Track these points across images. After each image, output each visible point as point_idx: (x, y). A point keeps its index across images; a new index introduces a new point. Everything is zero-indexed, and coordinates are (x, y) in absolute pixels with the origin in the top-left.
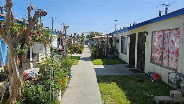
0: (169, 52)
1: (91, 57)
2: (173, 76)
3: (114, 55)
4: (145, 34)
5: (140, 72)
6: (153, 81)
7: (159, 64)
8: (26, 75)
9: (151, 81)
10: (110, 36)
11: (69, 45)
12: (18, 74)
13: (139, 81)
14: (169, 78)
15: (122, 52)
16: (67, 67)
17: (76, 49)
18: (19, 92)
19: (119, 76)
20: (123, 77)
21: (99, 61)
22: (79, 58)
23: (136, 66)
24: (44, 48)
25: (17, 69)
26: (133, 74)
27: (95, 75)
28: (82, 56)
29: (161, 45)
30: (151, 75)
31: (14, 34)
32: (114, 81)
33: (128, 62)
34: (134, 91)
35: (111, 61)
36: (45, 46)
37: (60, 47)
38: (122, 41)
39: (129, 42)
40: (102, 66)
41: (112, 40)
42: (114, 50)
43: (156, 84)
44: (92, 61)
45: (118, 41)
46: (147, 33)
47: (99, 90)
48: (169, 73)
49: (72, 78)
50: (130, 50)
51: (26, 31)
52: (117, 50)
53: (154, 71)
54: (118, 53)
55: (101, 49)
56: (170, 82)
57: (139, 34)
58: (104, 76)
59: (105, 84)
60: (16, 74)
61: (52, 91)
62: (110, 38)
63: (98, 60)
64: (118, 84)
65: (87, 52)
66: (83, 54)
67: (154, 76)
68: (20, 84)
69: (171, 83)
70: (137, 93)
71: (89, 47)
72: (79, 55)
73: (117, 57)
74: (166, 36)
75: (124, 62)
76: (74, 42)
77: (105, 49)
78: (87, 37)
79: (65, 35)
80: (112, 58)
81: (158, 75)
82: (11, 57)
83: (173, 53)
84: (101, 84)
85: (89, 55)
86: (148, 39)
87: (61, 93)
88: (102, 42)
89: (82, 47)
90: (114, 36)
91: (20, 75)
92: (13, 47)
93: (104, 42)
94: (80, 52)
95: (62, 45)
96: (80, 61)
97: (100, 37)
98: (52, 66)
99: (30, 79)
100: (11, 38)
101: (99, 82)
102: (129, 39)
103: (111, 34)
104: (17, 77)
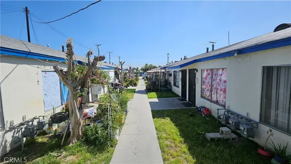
0: (217, 89)
1: (146, 90)
2: (222, 112)
3: (168, 88)
4: (195, 71)
5: (191, 105)
6: (203, 115)
7: (208, 100)
8: (86, 115)
9: (202, 115)
10: (163, 71)
11: (125, 78)
12: (78, 115)
13: (191, 116)
14: (218, 114)
15: (175, 85)
16: (123, 104)
17: (131, 82)
18: (79, 132)
19: (173, 110)
20: (176, 111)
21: (154, 94)
22: (134, 91)
23: (187, 99)
24: (102, 90)
25: (77, 110)
26: (186, 108)
27: (150, 109)
28: (137, 88)
29: (210, 82)
30: (202, 110)
31: (75, 79)
32: (167, 116)
33: (180, 95)
34: (187, 127)
35: (165, 94)
36: (104, 87)
37: (117, 81)
38: (174, 74)
39: (180, 77)
40: (156, 100)
41: (165, 74)
42: (167, 83)
43: (207, 118)
44: (147, 94)
45: (170, 75)
46: (197, 70)
47: (154, 126)
48: (218, 110)
49: (128, 113)
50: (182, 85)
51: (86, 74)
52: (170, 83)
53: (204, 106)
54: (171, 86)
55: (155, 82)
56: (219, 117)
57: (189, 70)
58: (159, 111)
59: (159, 119)
60: (77, 115)
61: (110, 129)
62: (163, 72)
63: (152, 93)
64: (171, 120)
65: (142, 85)
66: (138, 86)
67: (204, 111)
68: (79, 124)
69: (220, 119)
70: (189, 129)
71: (143, 79)
72: (134, 88)
73: (170, 90)
74: (213, 74)
75: (176, 95)
76: (129, 75)
77: (158, 83)
78: (142, 70)
79: (122, 69)
80: (166, 91)
81: (208, 110)
82: (72, 100)
83: (221, 90)
84: (156, 119)
85: (144, 88)
86: (198, 75)
87: (118, 131)
88: (156, 76)
89: (137, 80)
90: (167, 70)
91: (80, 115)
92: (74, 91)
93: (158, 76)
94: (135, 85)
95: (118, 79)
96: (135, 94)
97: (154, 71)
98: (110, 106)
99: (89, 118)
100: (72, 83)
101: (154, 117)
102: (181, 73)
103: (165, 68)
104: (77, 118)
